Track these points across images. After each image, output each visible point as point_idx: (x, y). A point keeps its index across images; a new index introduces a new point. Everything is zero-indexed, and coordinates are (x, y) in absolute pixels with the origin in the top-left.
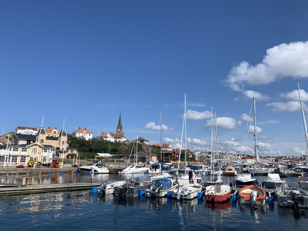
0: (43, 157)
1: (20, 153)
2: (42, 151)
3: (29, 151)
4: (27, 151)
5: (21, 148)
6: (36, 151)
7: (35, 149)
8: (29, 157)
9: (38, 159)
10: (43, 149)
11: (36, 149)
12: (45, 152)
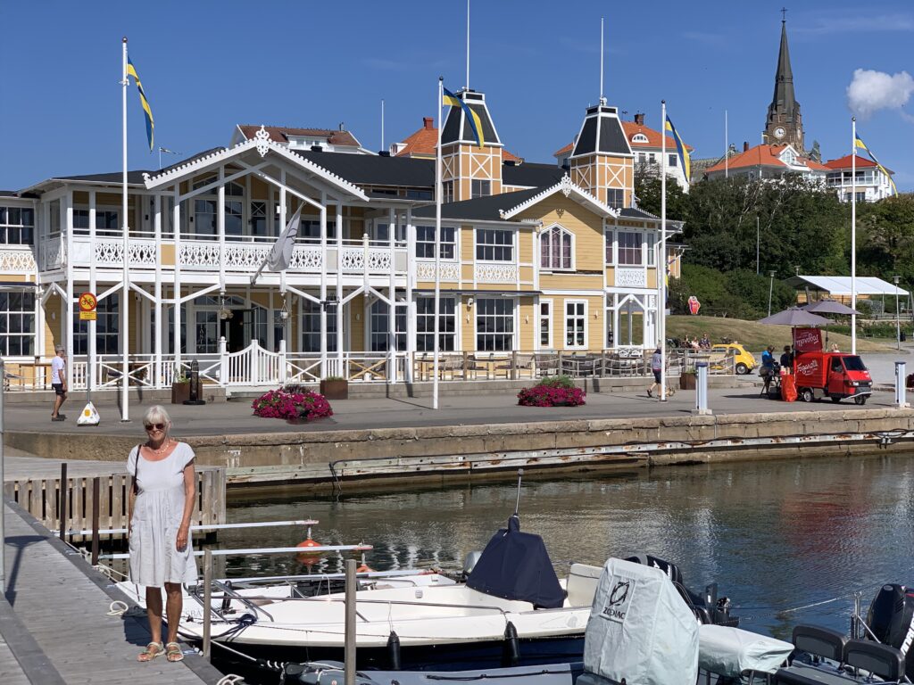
0: (617, 307)
1: (467, 271)
2: (609, 259)
3: (526, 256)
4: (516, 253)
5: (471, 228)
6: (568, 252)
7: (557, 237)
8: (537, 308)
9: (585, 317)
10: (609, 243)
11: (567, 238)
12: (630, 262)
